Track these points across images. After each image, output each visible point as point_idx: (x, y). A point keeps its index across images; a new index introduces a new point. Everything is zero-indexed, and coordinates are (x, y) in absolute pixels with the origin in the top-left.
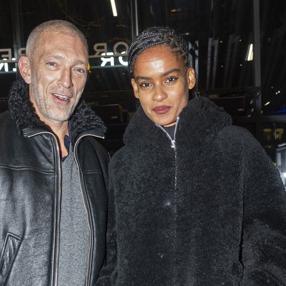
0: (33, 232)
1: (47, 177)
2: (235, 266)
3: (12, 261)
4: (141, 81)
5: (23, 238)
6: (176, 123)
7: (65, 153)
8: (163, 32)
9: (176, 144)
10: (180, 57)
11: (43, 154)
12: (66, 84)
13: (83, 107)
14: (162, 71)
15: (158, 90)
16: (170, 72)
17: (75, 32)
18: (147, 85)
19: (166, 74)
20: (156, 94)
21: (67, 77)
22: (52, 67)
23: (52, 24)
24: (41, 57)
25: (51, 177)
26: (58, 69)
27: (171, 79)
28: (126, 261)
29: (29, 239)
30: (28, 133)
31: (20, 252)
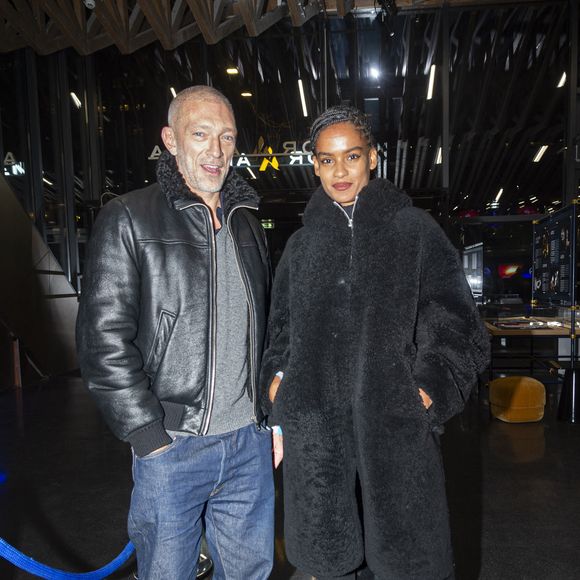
0: (188, 308)
1: (201, 251)
2: (408, 348)
3: (167, 340)
4: (323, 157)
5: (178, 315)
6: (355, 202)
7: (218, 225)
8: (348, 111)
9: (353, 223)
10: (363, 135)
11: (196, 227)
12: (216, 154)
13: (235, 177)
14: (344, 148)
15: (340, 167)
16: (352, 150)
17: (219, 98)
18: (329, 161)
19: (348, 151)
20: (337, 171)
21: (216, 148)
22: (198, 137)
23: (194, 91)
24: (186, 127)
25: (205, 251)
26: (205, 140)
27: (353, 157)
28: (299, 340)
29: (185, 316)
30: (179, 206)
31: (175, 330)
